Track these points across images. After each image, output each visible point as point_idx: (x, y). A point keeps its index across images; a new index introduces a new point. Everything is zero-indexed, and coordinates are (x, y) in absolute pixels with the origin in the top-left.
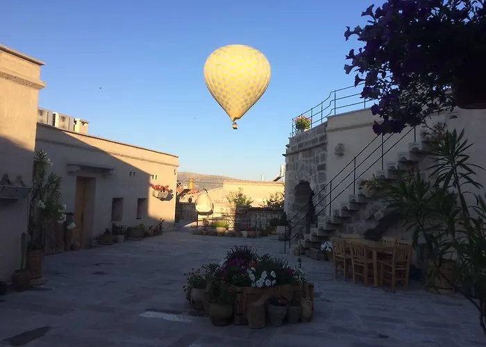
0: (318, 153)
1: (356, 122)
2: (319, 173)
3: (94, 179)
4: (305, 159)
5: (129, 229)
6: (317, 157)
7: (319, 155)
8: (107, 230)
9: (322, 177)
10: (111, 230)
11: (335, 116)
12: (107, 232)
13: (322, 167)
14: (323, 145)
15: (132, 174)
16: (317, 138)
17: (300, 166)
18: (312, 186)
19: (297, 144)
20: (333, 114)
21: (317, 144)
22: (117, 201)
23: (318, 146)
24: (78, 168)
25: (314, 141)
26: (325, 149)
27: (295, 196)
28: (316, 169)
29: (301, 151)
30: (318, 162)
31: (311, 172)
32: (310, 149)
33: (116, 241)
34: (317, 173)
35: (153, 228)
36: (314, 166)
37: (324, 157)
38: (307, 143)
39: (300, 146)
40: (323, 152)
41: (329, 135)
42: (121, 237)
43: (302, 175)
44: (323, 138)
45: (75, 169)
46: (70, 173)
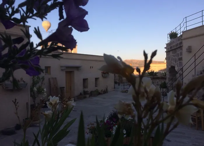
0: (179, 52)
1: (198, 34)
2: (179, 62)
3: (73, 71)
4: (173, 54)
5: (91, 92)
6: (178, 54)
7: (179, 53)
8: (81, 93)
9: (181, 64)
10: (83, 93)
11: (187, 31)
12: (81, 94)
13: (181, 59)
14: (181, 47)
15: (91, 68)
16: (178, 44)
17: (171, 58)
18: (176, 69)
19: (169, 47)
20: (185, 30)
21: (178, 47)
22: (85, 80)
23: (179, 48)
24: (65, 68)
25: (177, 45)
26: (182, 49)
27: (170, 73)
28: (178, 60)
29: (171, 50)
30: (179, 56)
31: (175, 61)
32: (175, 49)
33: (85, 98)
34: (178, 62)
35: (103, 91)
36: (177, 58)
37: (181, 54)
38: (174, 46)
39: (171, 47)
40: (181, 51)
41: (183, 41)
42: (88, 96)
43: (172, 63)
44: (181, 43)
45: (63, 68)
46: (62, 70)
